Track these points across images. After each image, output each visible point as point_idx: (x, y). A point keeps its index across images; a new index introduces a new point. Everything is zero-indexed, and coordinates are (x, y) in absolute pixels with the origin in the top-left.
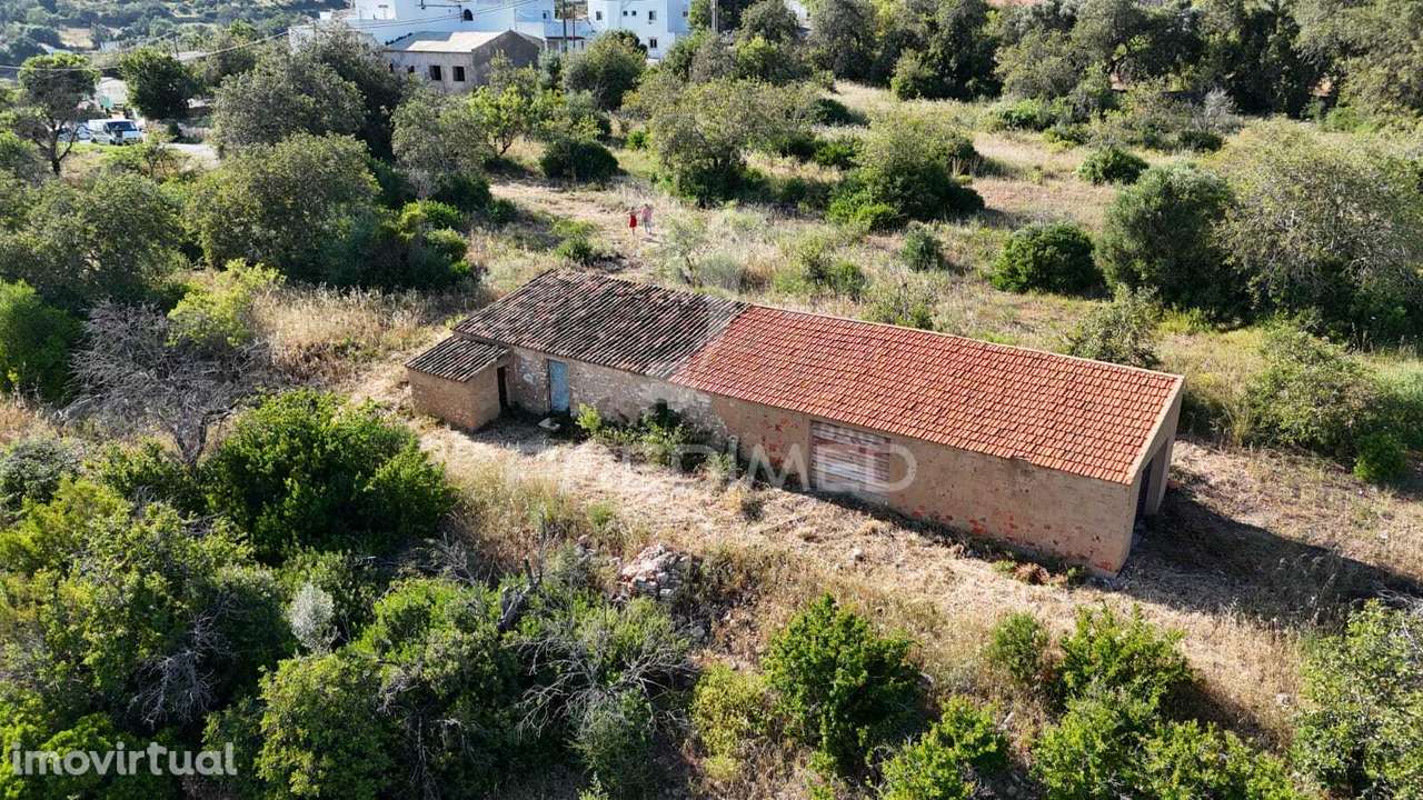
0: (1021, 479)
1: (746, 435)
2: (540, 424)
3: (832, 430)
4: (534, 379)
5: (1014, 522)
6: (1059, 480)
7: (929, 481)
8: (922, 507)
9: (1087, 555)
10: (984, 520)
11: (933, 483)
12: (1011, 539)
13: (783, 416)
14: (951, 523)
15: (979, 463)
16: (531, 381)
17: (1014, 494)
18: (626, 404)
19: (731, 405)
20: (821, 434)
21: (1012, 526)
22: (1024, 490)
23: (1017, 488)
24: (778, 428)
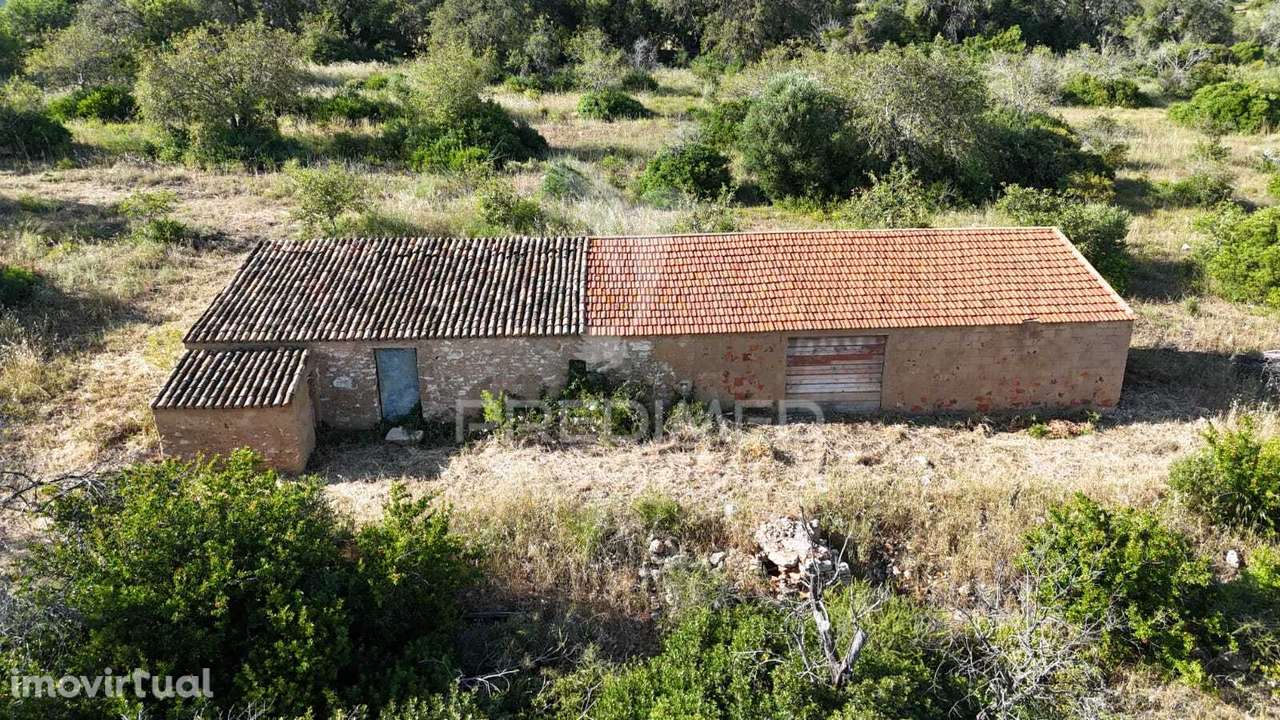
0: (1028, 342)
1: (702, 376)
2: (389, 437)
3: (811, 344)
4: (355, 381)
5: (1020, 387)
6: (1067, 333)
7: (933, 369)
8: (923, 400)
9: (1089, 398)
10: (990, 393)
11: (937, 372)
12: (1017, 405)
13: (753, 342)
14: (956, 406)
15: (985, 338)
16: (349, 386)
17: (1021, 359)
18: (519, 380)
19: (682, 345)
20: (798, 352)
21: (1018, 392)
22: (1032, 351)
23: (1025, 352)
24: (746, 358)
